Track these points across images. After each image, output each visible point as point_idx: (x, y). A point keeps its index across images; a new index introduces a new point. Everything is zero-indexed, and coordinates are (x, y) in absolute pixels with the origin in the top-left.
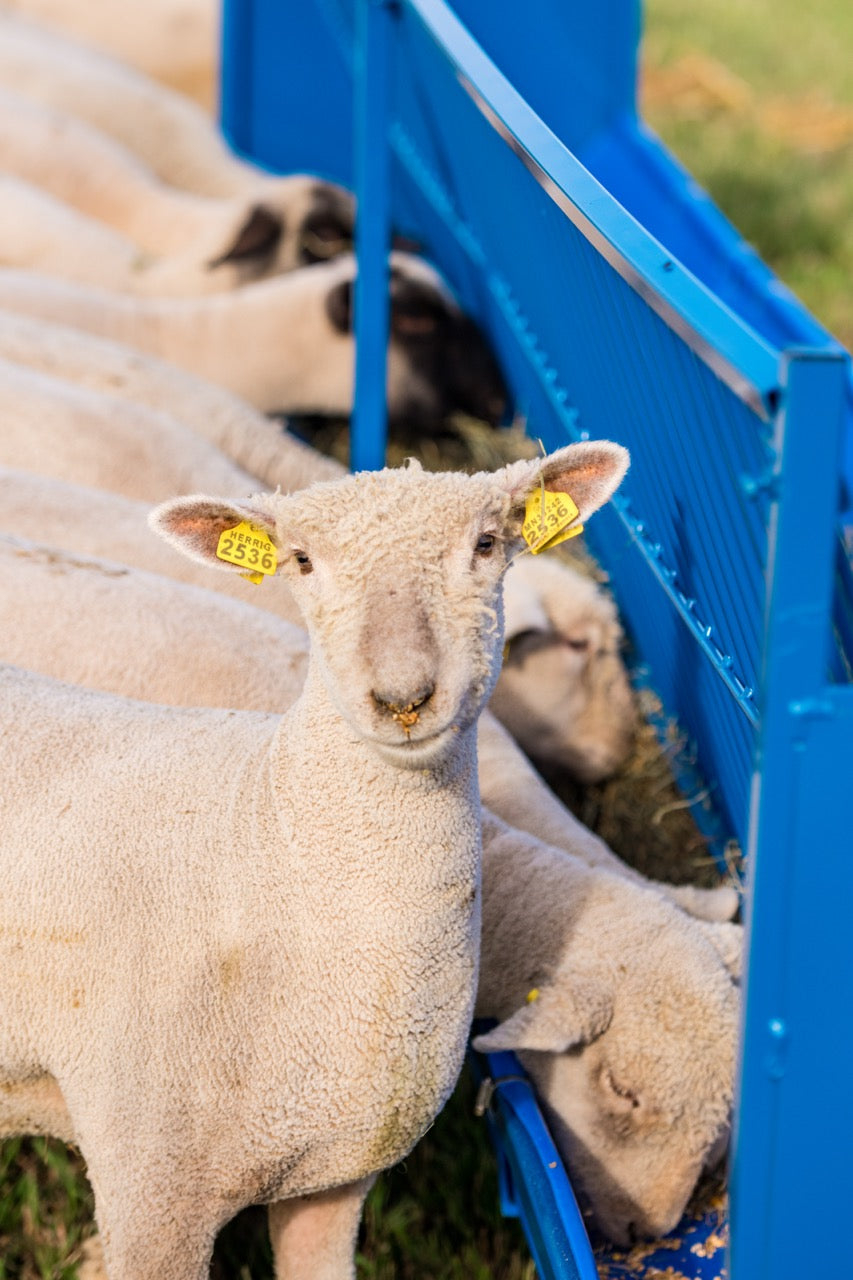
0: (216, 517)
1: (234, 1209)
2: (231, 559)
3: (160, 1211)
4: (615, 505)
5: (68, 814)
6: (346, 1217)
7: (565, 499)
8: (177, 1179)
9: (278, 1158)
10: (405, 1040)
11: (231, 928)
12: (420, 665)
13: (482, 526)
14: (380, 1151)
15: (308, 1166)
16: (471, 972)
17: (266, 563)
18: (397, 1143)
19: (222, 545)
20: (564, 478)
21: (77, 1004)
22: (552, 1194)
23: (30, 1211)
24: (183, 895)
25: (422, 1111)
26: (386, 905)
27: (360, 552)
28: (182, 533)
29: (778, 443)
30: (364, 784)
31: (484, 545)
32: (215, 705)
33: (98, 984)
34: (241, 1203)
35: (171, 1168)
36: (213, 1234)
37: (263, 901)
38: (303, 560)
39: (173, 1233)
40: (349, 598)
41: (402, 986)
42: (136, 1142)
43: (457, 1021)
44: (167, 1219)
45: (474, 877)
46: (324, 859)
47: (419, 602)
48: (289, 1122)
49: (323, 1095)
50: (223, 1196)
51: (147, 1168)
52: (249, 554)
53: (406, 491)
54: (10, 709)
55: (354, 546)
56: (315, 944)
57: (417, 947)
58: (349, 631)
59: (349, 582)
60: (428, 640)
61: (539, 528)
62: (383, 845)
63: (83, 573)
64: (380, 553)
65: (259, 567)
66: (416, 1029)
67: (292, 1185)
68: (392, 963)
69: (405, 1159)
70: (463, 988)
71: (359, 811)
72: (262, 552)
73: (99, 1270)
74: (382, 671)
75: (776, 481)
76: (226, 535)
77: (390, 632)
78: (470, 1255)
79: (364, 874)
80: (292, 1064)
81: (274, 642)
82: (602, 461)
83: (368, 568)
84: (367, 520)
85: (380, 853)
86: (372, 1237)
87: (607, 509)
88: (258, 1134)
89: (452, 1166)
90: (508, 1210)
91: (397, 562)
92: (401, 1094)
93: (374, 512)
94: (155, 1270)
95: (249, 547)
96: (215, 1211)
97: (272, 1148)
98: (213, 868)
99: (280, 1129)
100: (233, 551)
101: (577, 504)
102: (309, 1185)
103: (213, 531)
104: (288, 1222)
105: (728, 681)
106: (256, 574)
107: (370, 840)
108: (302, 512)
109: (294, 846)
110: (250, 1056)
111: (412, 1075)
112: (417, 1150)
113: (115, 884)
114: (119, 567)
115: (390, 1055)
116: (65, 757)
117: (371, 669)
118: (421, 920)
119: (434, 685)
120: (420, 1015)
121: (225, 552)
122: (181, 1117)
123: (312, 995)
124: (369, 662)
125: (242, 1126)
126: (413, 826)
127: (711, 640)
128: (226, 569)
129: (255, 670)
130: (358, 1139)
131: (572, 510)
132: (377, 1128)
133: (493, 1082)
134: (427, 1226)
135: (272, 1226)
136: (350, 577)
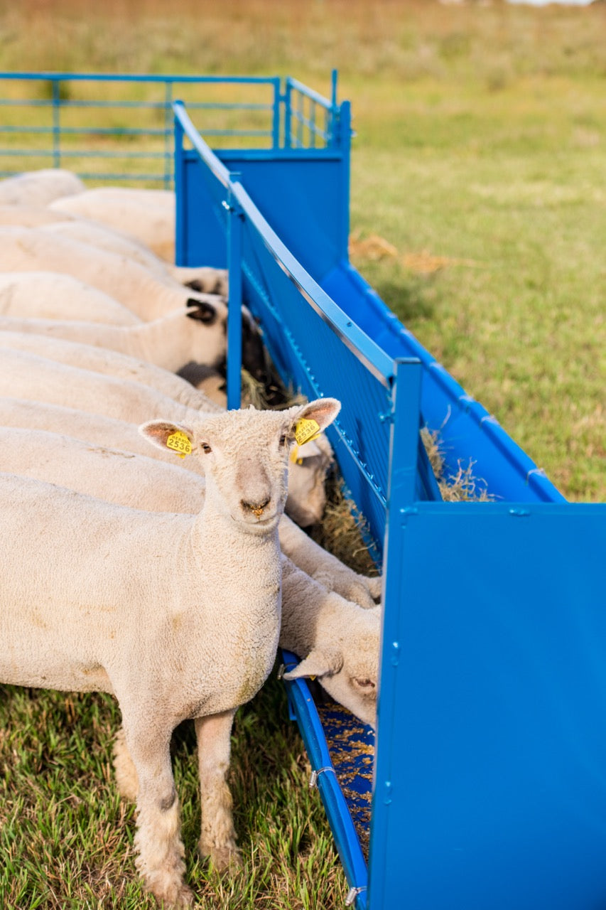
0: (167, 429)
1: (179, 721)
2: (173, 447)
3: (149, 722)
4: (334, 424)
5: (108, 558)
6: (227, 722)
7: (313, 422)
8: (156, 709)
9: (198, 699)
10: (251, 650)
11: (177, 606)
12: (264, 489)
13: (282, 433)
14: (241, 697)
15: (211, 702)
16: (278, 621)
17: (187, 449)
18: (249, 693)
19: (169, 441)
20: (313, 414)
21: (112, 637)
22: (308, 712)
23: (95, 719)
24: (156, 591)
25: (259, 680)
26: (242, 595)
27: (233, 443)
28: (152, 436)
29: (393, 399)
30: (230, 544)
31: (282, 441)
32: (168, 511)
33: (121, 628)
34: (183, 718)
35: (153, 704)
36: (171, 731)
37: (190, 594)
38: (207, 448)
39: (155, 730)
40: (229, 462)
41: (249, 628)
42: (139, 693)
43: (273, 642)
44: (152, 725)
45: (279, 582)
46: (215, 577)
47: (261, 463)
48: (203, 685)
49: (217, 674)
50: (175, 715)
51: (144, 704)
52: (180, 446)
53: (251, 417)
54: (84, 514)
55: (231, 441)
56: (212, 612)
57: (255, 612)
58: (230, 476)
59: (229, 456)
60: (266, 479)
61: (303, 435)
62: (240, 570)
63: (116, 457)
64: (242, 443)
65: (184, 451)
66: (255, 646)
67: (205, 710)
68: (245, 619)
69: (253, 699)
70: (274, 628)
71: (229, 556)
72: (185, 445)
73: (122, 744)
74: (247, 491)
75: (393, 415)
76: (170, 437)
77: (250, 476)
78: (278, 735)
79: (232, 582)
80: (203, 661)
81: (195, 484)
82: (329, 407)
83: (237, 449)
84: (235, 430)
85: (239, 573)
86: (237, 729)
87: (331, 426)
88: (189, 690)
89: (271, 699)
90: (293, 718)
91: (250, 446)
92: (250, 673)
93: (238, 426)
94: (147, 746)
95: (180, 442)
96: (172, 721)
97: (195, 695)
98: (169, 580)
99: (199, 688)
100: (173, 444)
101: (319, 424)
102: (212, 710)
103: (165, 435)
104: (203, 724)
105: (379, 497)
106: (183, 454)
107: (234, 568)
108: (207, 426)
109: (202, 571)
110: (185, 658)
111: (254, 665)
112: (257, 696)
113: (128, 587)
114: (131, 454)
115: (244, 657)
116: (107, 534)
117: (242, 491)
118: (257, 601)
119: (270, 498)
120: (257, 640)
121: (170, 444)
122: (157, 684)
123: (211, 633)
124: (241, 488)
125: (183, 687)
126: (252, 562)
127: (373, 480)
128: (171, 451)
129: (185, 496)
130: (232, 691)
131: (317, 427)
132: (240, 687)
133: (285, 666)
134: (261, 723)
135: (196, 726)
136: (230, 453)
